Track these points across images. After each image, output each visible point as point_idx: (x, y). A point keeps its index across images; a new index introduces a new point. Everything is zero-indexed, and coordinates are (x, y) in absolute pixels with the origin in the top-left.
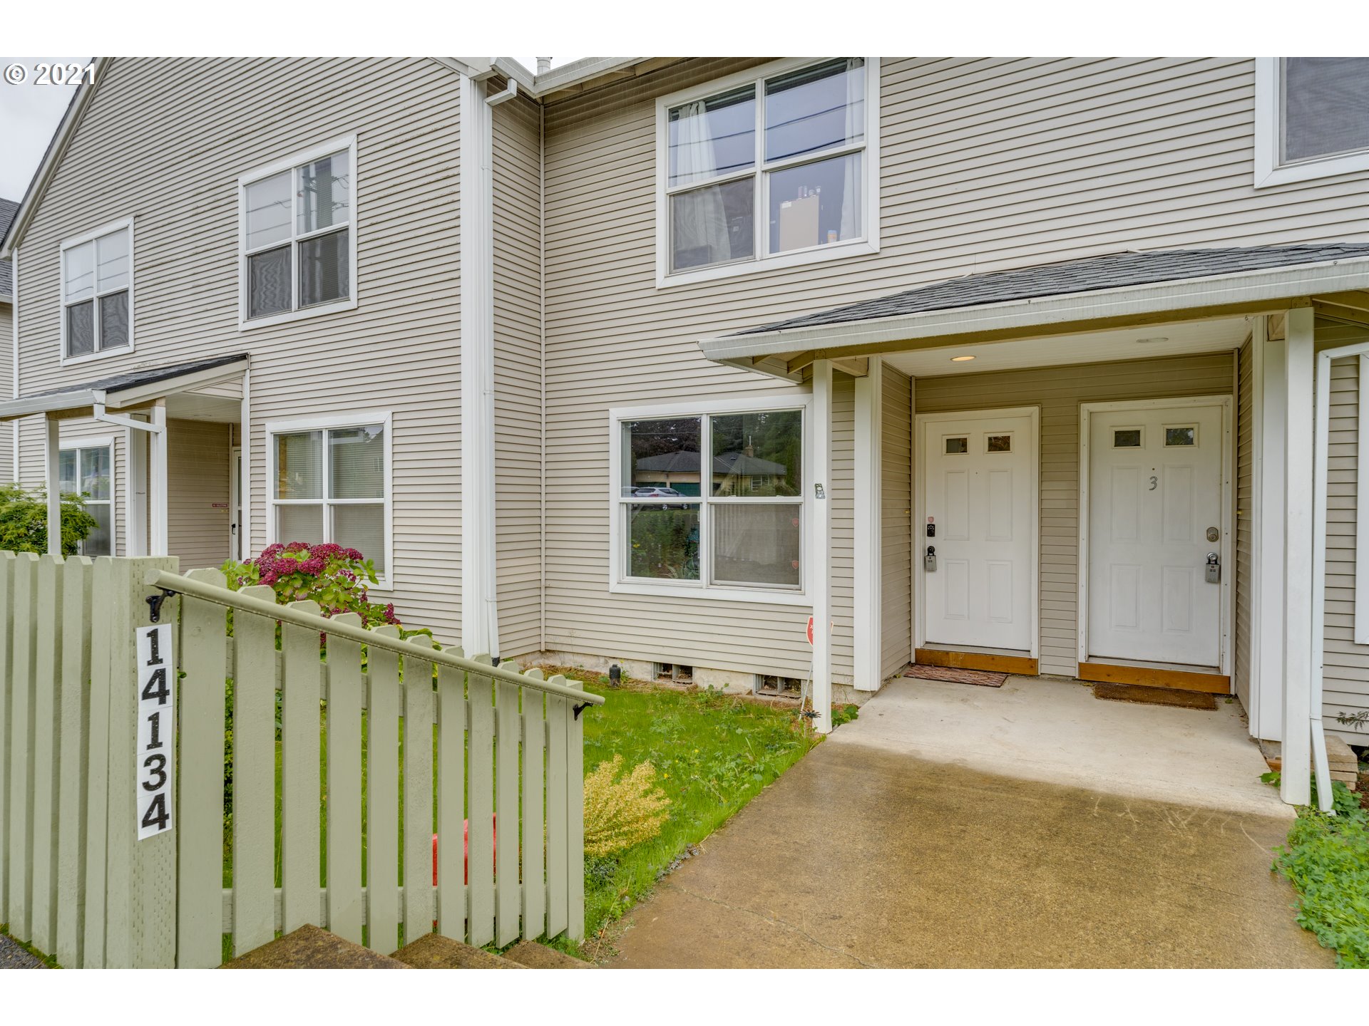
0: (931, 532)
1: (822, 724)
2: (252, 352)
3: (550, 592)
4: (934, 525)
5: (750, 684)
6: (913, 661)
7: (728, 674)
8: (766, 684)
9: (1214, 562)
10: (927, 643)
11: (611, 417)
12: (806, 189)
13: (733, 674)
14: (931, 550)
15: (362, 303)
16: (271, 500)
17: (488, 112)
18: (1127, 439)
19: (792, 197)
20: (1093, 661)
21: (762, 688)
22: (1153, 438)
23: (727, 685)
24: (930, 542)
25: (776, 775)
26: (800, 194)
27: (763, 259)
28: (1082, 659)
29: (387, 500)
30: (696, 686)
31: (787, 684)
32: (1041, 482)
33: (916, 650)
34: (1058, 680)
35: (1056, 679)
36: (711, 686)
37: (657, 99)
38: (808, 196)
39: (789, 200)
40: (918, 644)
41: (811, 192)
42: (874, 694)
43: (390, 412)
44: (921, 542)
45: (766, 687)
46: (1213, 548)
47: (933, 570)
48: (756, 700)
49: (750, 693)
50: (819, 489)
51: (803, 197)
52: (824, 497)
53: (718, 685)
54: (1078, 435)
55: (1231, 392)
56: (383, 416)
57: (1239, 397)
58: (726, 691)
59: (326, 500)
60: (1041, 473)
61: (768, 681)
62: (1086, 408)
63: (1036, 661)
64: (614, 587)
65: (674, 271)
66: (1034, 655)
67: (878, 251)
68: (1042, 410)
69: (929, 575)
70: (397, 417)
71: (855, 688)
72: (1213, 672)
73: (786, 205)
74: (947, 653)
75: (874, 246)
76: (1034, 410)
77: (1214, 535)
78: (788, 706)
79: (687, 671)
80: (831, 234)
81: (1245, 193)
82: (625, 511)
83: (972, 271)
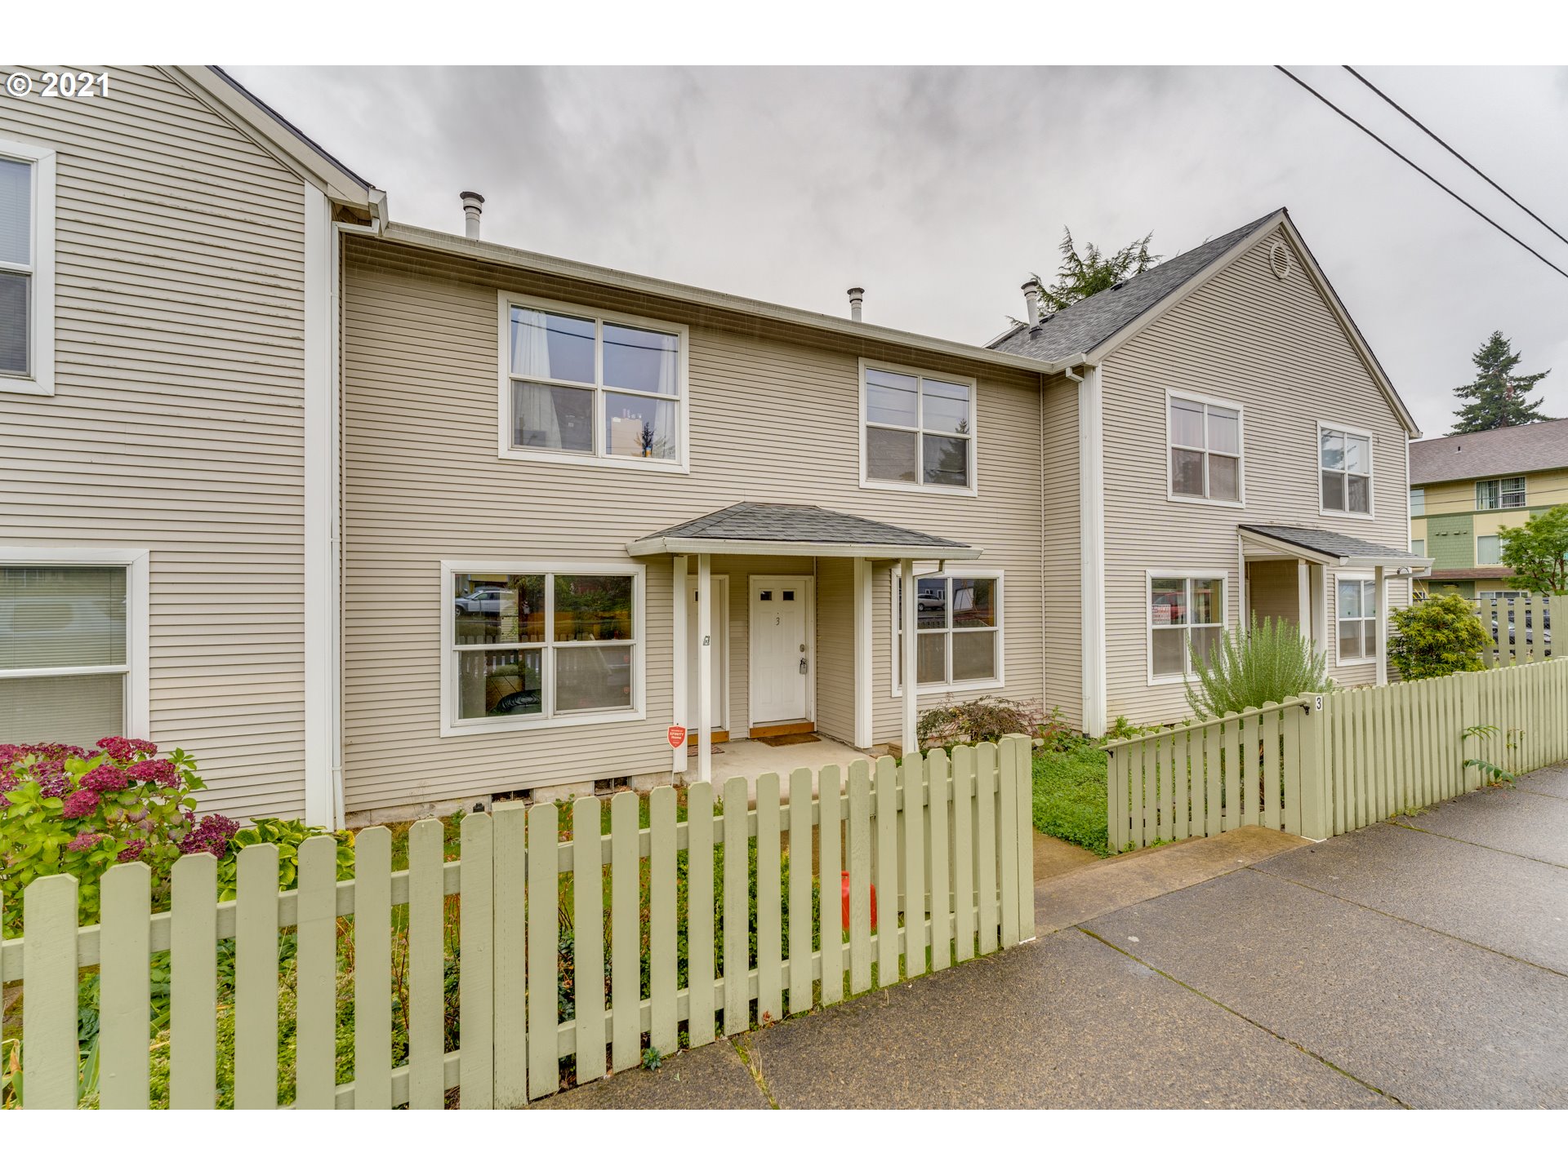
3: (352, 749)
5: (590, 790)
8: (602, 786)
9: (803, 663)
11: (442, 567)
12: (628, 411)
13: (569, 786)
15: (68, 391)
17: (337, 237)
18: (766, 596)
19: (620, 416)
20: (757, 726)
21: (602, 790)
22: (777, 596)
23: (572, 795)
26: (624, 414)
27: (601, 457)
28: (751, 726)
29: (136, 666)
31: (620, 782)
32: (730, 621)
34: (739, 742)
35: (737, 741)
36: (557, 800)
37: (500, 293)
41: (633, 416)
43: (148, 550)
46: (803, 655)
51: (627, 417)
54: (748, 595)
55: (813, 574)
56: (126, 555)
57: (817, 578)
60: (730, 616)
61: (600, 784)
62: (752, 577)
63: (727, 733)
64: (445, 731)
65: (516, 446)
66: (727, 729)
67: (689, 473)
68: (730, 578)
70: (165, 558)
72: (805, 722)
73: (616, 420)
75: (686, 469)
76: (726, 577)
77: (803, 649)
79: (526, 793)
80: (648, 450)
81: (856, 489)
82: (457, 658)
83: (742, 499)
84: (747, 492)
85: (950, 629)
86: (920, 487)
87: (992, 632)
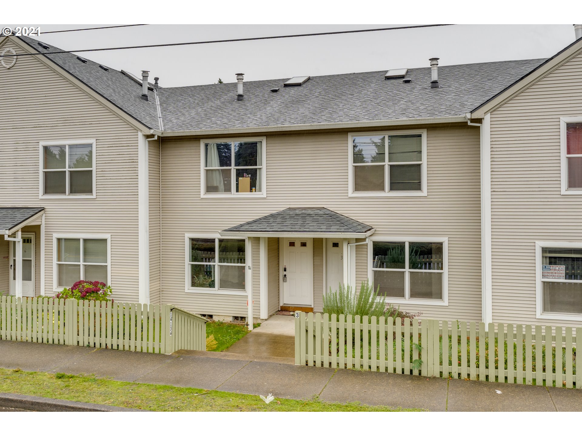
0: (285, 270)
1: (250, 328)
2: (46, 207)
3: (163, 292)
4: (286, 268)
5: (231, 319)
6: (280, 310)
7: (224, 316)
8: (235, 319)
10: (284, 304)
11: (185, 236)
12: (245, 175)
13: (225, 316)
14: (285, 275)
15: (98, 197)
16: (55, 262)
17: (147, 142)
21: (234, 320)
23: (224, 320)
24: (285, 273)
25: (239, 339)
27: (234, 194)
29: (109, 264)
30: (214, 321)
31: (242, 319)
32: (314, 257)
33: (281, 306)
36: (219, 321)
37: (201, 140)
38: (247, 177)
39: (242, 177)
40: (281, 304)
42: (266, 320)
43: (110, 235)
44: (282, 273)
45: (236, 320)
47: (286, 282)
48: (233, 323)
49: (231, 322)
50: (249, 267)
51: (245, 177)
52: (250, 269)
53: (221, 320)
54: (323, 244)
56: (107, 236)
58: (223, 322)
59: (82, 263)
60: (314, 254)
61: (236, 318)
64: (186, 291)
65: (207, 193)
66: (312, 307)
69: (284, 283)
70: (113, 237)
71: (261, 318)
74: (289, 307)
75: (265, 196)
78: (242, 325)
79: (211, 316)
80: (254, 189)
81: (346, 197)
82: (190, 266)
83: (289, 206)
84: (291, 203)
85: (407, 270)
86: (387, 193)
87: (441, 273)
